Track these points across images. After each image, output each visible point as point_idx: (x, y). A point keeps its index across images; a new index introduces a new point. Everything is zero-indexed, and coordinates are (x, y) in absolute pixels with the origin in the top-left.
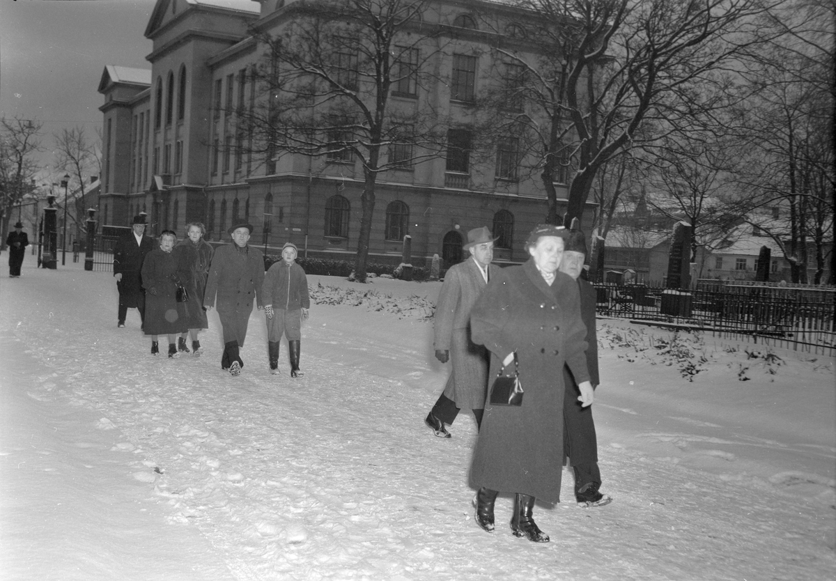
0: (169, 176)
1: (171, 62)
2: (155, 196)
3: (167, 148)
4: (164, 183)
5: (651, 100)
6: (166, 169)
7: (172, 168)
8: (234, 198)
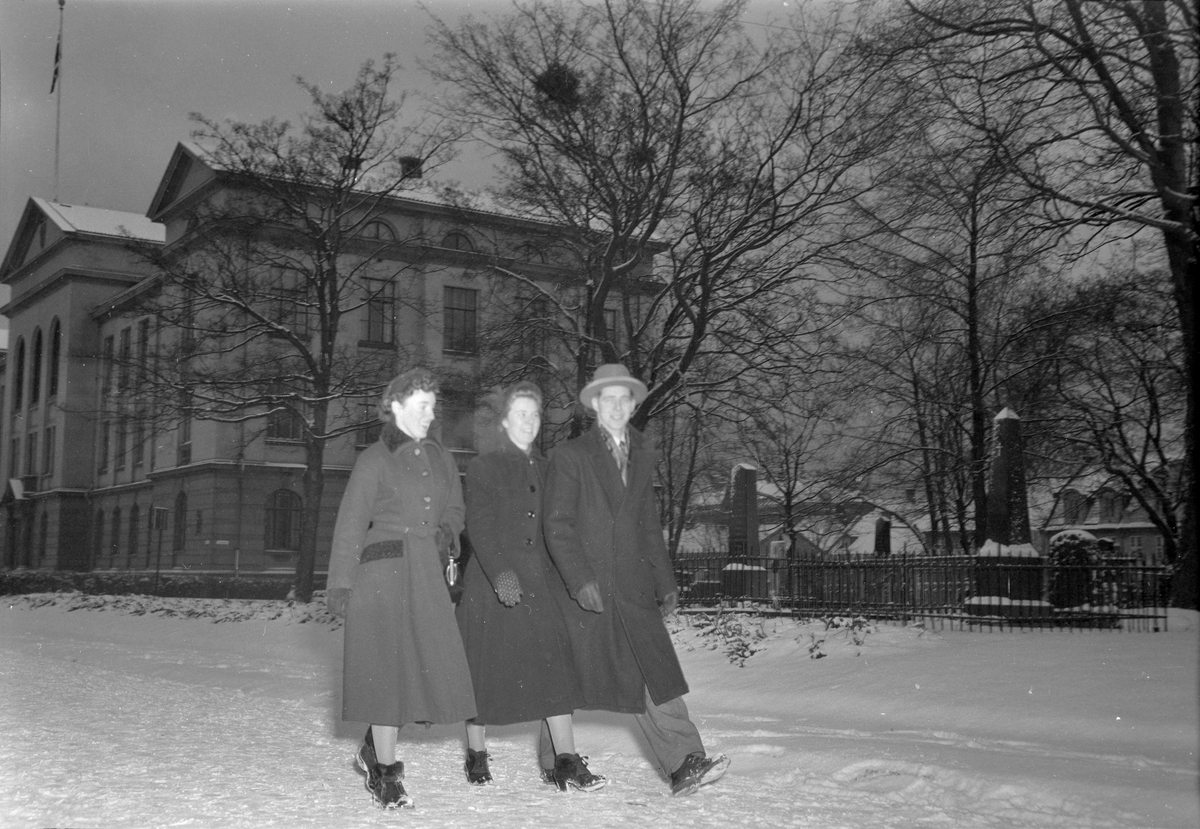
0: (35, 478)
1: (39, 316)
2: (11, 510)
3: (31, 438)
4: (26, 489)
5: (708, 326)
6: (30, 467)
7: (39, 467)
8: (132, 504)
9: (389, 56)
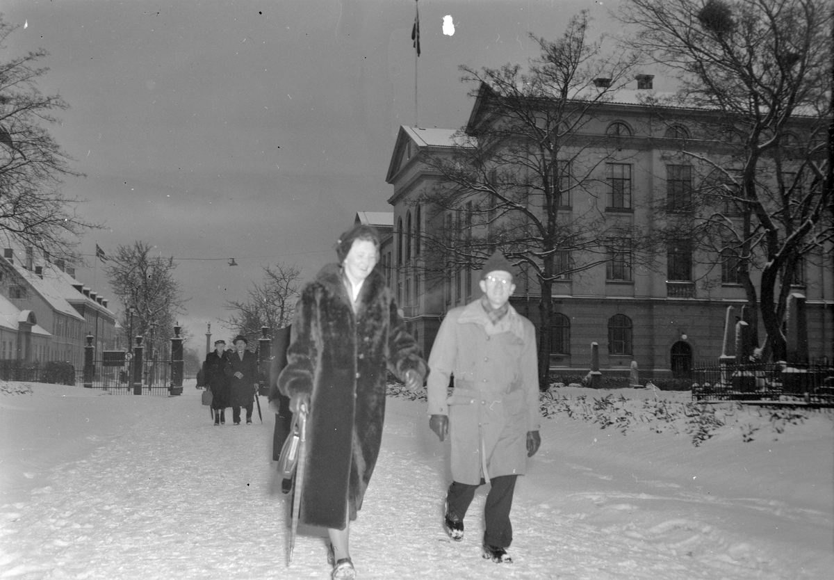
0: (410, 309)
3: (408, 283)
6: (408, 302)
7: (412, 301)
9: (583, 12)
